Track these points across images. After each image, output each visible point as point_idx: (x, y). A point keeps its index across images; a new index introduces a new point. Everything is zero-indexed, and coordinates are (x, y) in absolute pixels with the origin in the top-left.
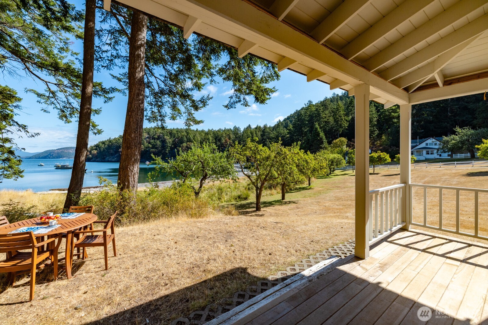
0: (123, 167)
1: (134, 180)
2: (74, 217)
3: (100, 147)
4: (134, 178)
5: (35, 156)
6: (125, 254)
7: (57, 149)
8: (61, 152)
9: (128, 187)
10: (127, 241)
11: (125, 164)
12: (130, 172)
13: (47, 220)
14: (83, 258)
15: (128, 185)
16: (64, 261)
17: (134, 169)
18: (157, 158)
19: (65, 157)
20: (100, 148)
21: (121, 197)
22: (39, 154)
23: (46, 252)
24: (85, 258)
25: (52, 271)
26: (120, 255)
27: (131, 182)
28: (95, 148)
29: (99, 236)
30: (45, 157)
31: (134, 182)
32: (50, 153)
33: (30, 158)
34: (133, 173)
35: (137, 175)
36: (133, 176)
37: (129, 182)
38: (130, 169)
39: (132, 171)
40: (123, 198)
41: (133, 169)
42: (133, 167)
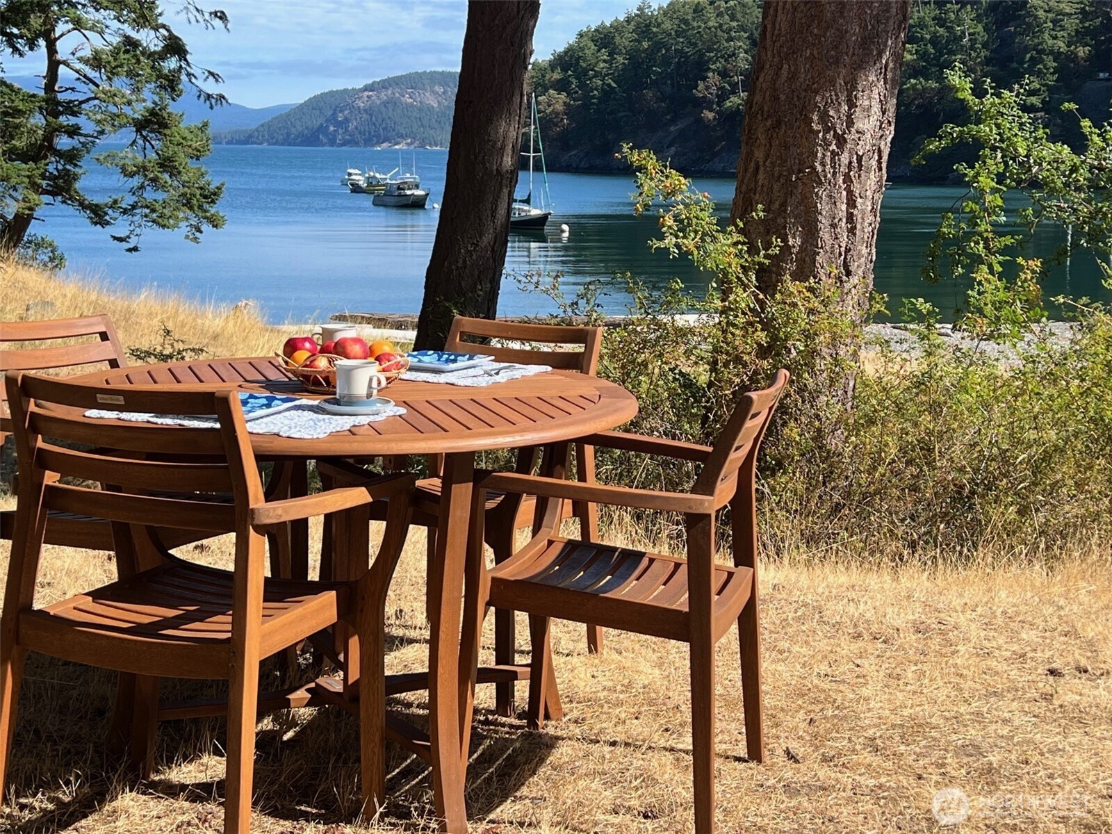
0: (776, 99)
1: (850, 218)
2: (484, 382)
3: (585, 72)
4: (851, 203)
5: (269, 125)
6: (826, 759)
7: (366, 88)
8: (385, 104)
9: (805, 270)
10: (824, 668)
11: (793, 77)
12: (827, 144)
13: (322, 363)
14: (531, 715)
15: (802, 249)
16: (423, 695)
17: (859, 125)
18: (989, 100)
19: (402, 137)
20: (582, 75)
21: (762, 337)
22: (288, 115)
23: (315, 589)
24: (547, 717)
25: (348, 752)
26: (790, 755)
27: (825, 234)
28: (557, 75)
29: (645, 562)
30: (311, 138)
31: (852, 231)
32: (334, 114)
33: (248, 139)
34: (845, 159)
35: (873, 177)
36: (847, 179)
37: (811, 233)
38: (824, 117)
39: (841, 141)
40: (770, 347)
41: (850, 123)
42: (852, 105)
